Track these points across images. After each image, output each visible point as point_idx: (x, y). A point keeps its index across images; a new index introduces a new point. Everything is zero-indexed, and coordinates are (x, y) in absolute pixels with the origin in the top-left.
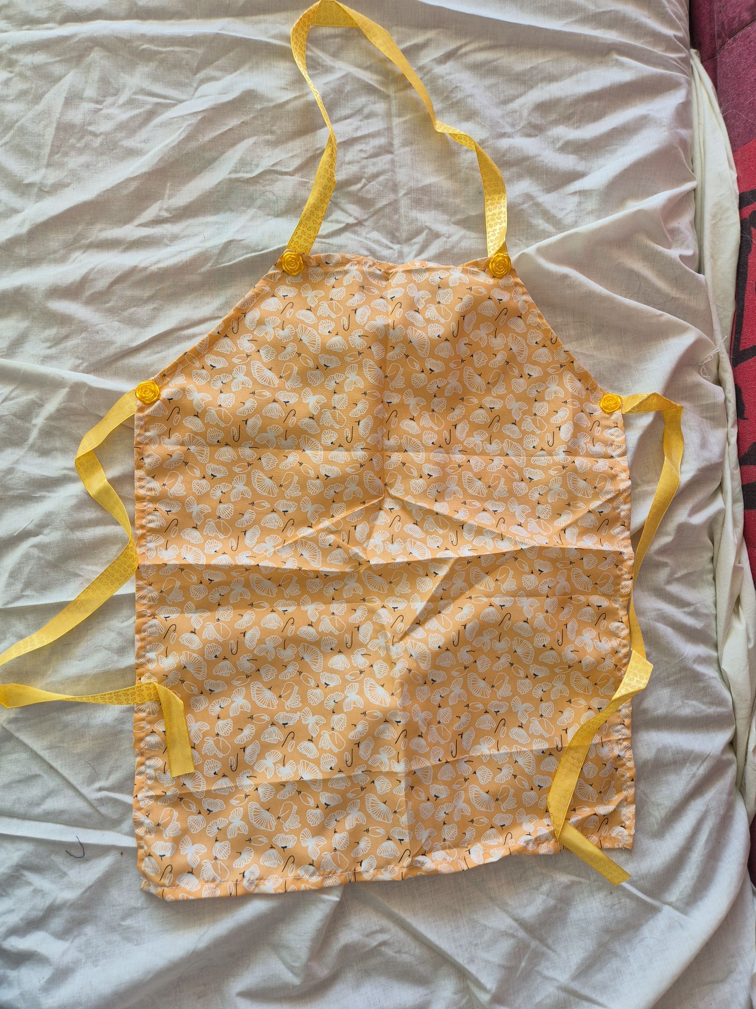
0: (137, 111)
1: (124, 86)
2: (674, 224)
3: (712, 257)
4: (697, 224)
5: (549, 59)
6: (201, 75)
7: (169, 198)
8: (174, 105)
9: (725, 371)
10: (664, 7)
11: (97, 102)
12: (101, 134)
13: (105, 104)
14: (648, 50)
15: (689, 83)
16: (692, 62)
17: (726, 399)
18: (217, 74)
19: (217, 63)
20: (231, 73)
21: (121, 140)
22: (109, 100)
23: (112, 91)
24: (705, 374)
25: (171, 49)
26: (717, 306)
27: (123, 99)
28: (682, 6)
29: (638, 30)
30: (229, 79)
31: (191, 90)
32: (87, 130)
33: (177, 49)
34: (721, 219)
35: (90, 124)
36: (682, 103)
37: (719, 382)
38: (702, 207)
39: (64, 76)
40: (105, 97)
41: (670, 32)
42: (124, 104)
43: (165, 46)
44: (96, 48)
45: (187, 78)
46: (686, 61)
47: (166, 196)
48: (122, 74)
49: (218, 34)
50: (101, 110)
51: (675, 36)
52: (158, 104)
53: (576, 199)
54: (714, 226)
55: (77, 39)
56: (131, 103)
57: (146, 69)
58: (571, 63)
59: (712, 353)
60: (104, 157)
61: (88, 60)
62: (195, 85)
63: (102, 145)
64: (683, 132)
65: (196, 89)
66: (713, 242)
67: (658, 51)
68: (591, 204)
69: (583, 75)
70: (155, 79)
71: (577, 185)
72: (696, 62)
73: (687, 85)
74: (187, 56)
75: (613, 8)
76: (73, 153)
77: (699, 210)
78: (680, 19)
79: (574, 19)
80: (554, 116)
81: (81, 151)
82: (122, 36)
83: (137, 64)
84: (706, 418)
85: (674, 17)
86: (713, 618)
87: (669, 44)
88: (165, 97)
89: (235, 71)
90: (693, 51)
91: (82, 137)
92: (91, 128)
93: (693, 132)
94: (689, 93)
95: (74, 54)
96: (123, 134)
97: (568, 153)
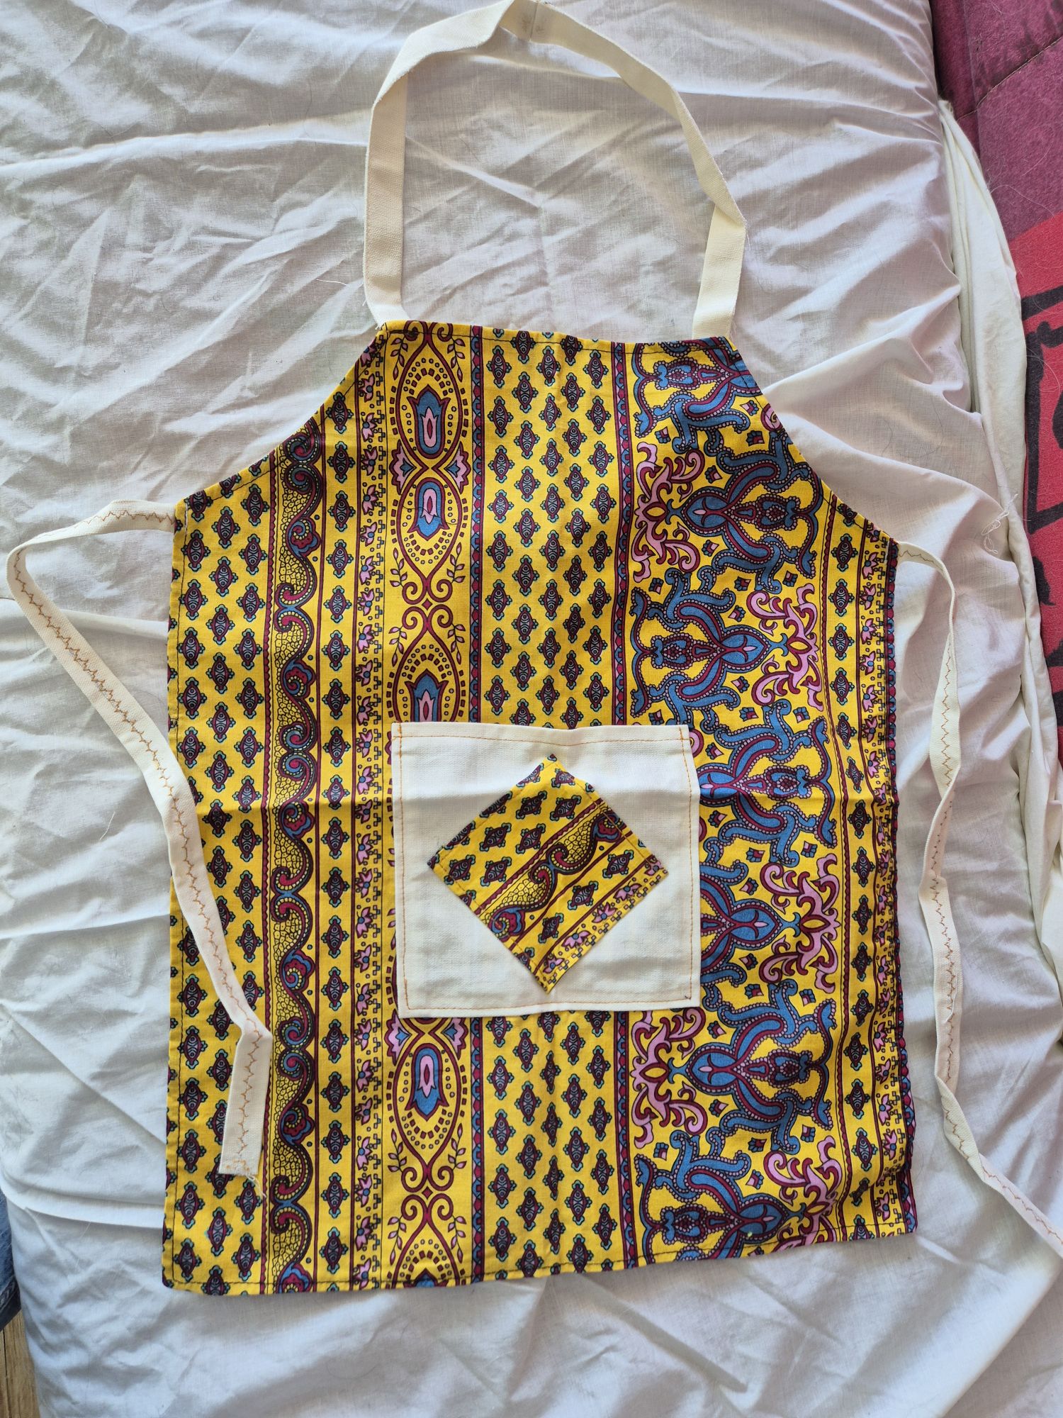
0: (200, 258)
1: (180, 226)
2: (934, 349)
3: (990, 387)
4: (966, 344)
5: (748, 137)
6: (282, 200)
7: (253, 371)
8: (249, 245)
9: (1018, 541)
10: (900, 50)
11: (146, 250)
12: (155, 292)
13: (155, 251)
14: (881, 112)
15: (940, 150)
16: (942, 119)
17: (1021, 578)
18: (304, 197)
19: (301, 182)
20: (322, 195)
21: (183, 299)
22: (161, 246)
23: (163, 232)
24: (989, 546)
25: (238, 168)
26: (1001, 452)
27: (180, 241)
28: (924, 45)
29: (867, 85)
30: (319, 204)
31: (269, 222)
32: (134, 290)
33: (247, 167)
34: (998, 335)
35: (138, 280)
36: (934, 181)
37: (1010, 555)
38: (971, 318)
39: (96, 217)
40: (154, 241)
41: (909, 84)
42: (182, 250)
43: (230, 165)
44: (137, 176)
45: (264, 206)
46: (934, 121)
47: (248, 370)
48: (175, 209)
49: (299, 142)
50: (151, 259)
51: (917, 88)
52: (226, 246)
53: (799, 325)
54: (990, 345)
55: (110, 165)
56: (190, 247)
57: (207, 199)
58: (780, 138)
59: (999, 518)
60: (162, 325)
61: (127, 192)
62: (275, 216)
63: (157, 308)
64: (937, 220)
65: (277, 220)
66: (990, 367)
67: (895, 111)
68: (820, 331)
69: (796, 154)
70: (221, 211)
71: (799, 307)
72: (948, 118)
73: (936, 154)
74: (260, 177)
75: (830, 59)
76: (119, 322)
77: (966, 323)
78: (922, 63)
79: (778, 78)
80: (761, 215)
81: (129, 319)
82: (170, 156)
83: (195, 193)
84: (995, 606)
85: (914, 62)
86: (1025, 877)
87: (909, 100)
88: (235, 235)
89: (327, 191)
90: (943, 103)
91: (129, 299)
92: (139, 286)
93: (951, 218)
94: (942, 164)
95: (109, 186)
96: (184, 292)
97: (783, 263)
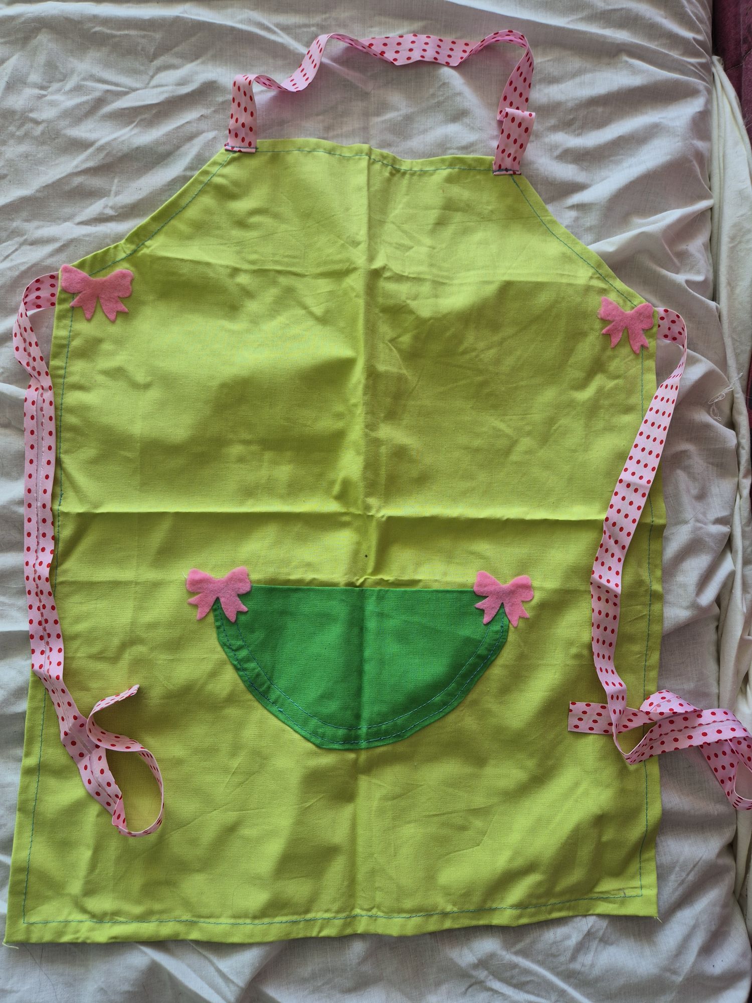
0: (84, 98)
1: (73, 71)
2: (684, 247)
3: (729, 284)
4: (712, 246)
5: (549, 58)
6: (158, 62)
7: (116, 196)
8: (125, 93)
9: (740, 413)
10: (683, 7)
11: (42, 88)
12: (43, 121)
13: (50, 90)
14: (662, 53)
15: (709, 92)
16: (714, 70)
17: (738, 445)
18: (176, 61)
19: (176, 49)
20: (192, 61)
21: (65, 128)
22: (55, 86)
23: (58, 76)
24: (715, 415)
25: (126, 32)
26: (733, 339)
27: (70, 84)
28: (704, 7)
29: (652, 30)
30: (188, 68)
31: (146, 78)
32: (27, 117)
33: (133, 32)
34: (740, 242)
35: (31, 111)
36: (700, 113)
37: (732, 425)
38: (719, 228)
39: (8, 59)
40: (51, 82)
41: (689, 35)
42: (71, 91)
43: (119, 29)
44: (44, 30)
45: (143, 64)
46: (707, 68)
47: (112, 193)
48: (71, 59)
49: (178, 17)
50: (45, 96)
51: (694, 39)
52: (108, 91)
53: (573, 214)
54: (732, 250)
55: (23, 19)
56: (78, 89)
57: (98, 55)
58: (575, 63)
59: (725, 391)
60: (45, 148)
61: (34, 42)
62: (151, 73)
63: (43, 133)
64: (700, 144)
65: (152, 77)
66: (731, 268)
67: (675, 54)
68: (591, 219)
69: (588, 77)
70: (107, 65)
71: (577, 198)
72: (719, 70)
73: (705, 93)
74: (143, 41)
75: (624, 6)
76: (11, 142)
77: (715, 231)
78: (701, 21)
79: (580, 16)
81: (21, 140)
82: (72, 17)
83: (88, 48)
84: (712, 464)
85: (694, 18)
87: (688, 48)
88: (116, 85)
89: (197, 59)
90: (715, 58)
91: (22, 125)
92: (33, 115)
93: (712, 145)
94: (709, 102)
95: (20, 35)
96: (67, 123)
97: (567, 162)
